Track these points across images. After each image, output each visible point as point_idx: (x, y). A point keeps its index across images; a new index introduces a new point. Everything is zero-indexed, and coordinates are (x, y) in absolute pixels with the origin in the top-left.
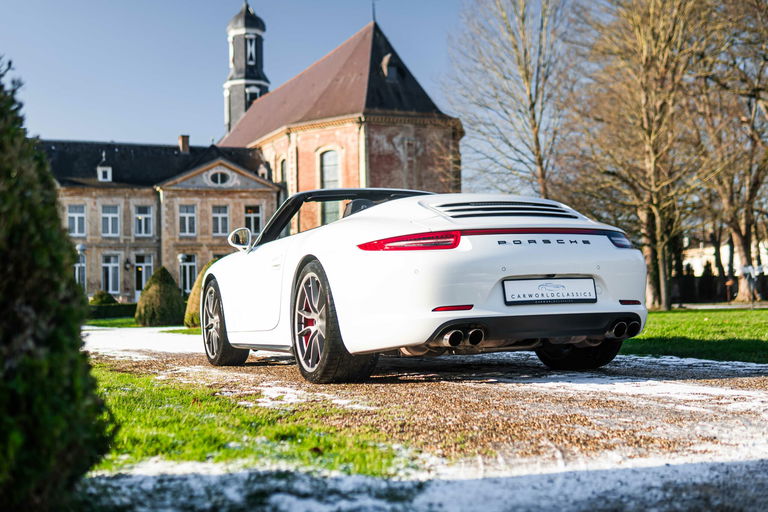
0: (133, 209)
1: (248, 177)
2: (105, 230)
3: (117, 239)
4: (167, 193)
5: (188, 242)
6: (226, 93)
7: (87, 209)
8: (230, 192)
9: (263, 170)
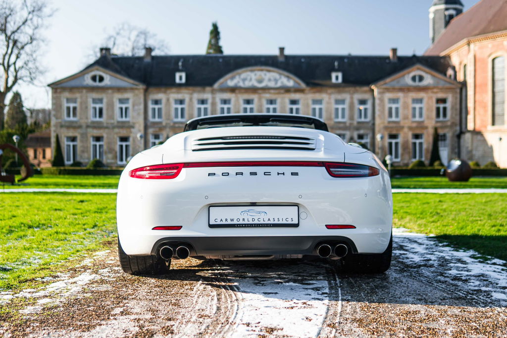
0: (356, 102)
1: (439, 78)
2: (337, 116)
3: (344, 123)
4: (379, 90)
5: (394, 125)
6: (431, 16)
7: (324, 102)
8: (425, 89)
9: (450, 72)
